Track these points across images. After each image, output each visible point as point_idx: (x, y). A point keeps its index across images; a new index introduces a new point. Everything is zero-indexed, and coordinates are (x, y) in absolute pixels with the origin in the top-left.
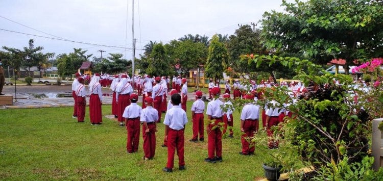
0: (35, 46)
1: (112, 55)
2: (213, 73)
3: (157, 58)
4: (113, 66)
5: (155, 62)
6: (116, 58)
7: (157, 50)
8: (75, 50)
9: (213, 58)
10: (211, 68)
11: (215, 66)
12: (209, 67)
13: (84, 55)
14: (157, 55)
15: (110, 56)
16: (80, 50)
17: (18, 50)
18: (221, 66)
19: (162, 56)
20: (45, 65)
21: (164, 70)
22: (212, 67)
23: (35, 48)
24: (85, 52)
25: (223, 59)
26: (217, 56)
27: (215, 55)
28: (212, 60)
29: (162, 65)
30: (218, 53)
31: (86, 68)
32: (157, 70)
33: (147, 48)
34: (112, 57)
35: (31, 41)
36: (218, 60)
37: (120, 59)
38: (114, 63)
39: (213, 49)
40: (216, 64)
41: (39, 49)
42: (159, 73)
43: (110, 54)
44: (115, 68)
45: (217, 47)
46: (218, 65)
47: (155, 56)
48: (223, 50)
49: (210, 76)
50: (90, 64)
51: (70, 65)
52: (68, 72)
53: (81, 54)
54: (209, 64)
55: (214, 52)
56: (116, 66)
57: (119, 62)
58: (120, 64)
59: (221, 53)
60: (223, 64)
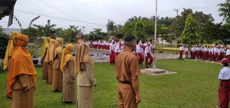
0: (51, 24)
1: (96, 29)
2: (189, 40)
3: (138, 30)
4: (97, 36)
5: (137, 33)
6: (98, 31)
8: (71, 26)
9: (189, 30)
10: (187, 37)
11: (191, 36)
12: (186, 36)
13: (76, 29)
14: (138, 28)
15: (94, 30)
16: (74, 26)
17: (42, 26)
18: (195, 35)
19: (141, 29)
21: (142, 38)
22: (189, 36)
23: (51, 25)
24: (77, 27)
25: (196, 30)
27: (191, 28)
28: (188, 31)
29: (142, 35)
30: (193, 26)
31: (79, 37)
32: (139, 38)
34: (96, 30)
35: (49, 21)
36: (193, 31)
38: (97, 34)
39: (189, 24)
40: (191, 34)
41: (53, 25)
43: (94, 29)
44: (98, 37)
45: (192, 23)
46: (193, 35)
48: (196, 24)
49: (187, 42)
50: (82, 35)
51: (73, 35)
52: (72, 40)
53: (75, 29)
54: (185, 34)
55: (190, 26)
56: (98, 36)
57: (100, 34)
58: (101, 35)
59: (194, 26)
60: (196, 34)
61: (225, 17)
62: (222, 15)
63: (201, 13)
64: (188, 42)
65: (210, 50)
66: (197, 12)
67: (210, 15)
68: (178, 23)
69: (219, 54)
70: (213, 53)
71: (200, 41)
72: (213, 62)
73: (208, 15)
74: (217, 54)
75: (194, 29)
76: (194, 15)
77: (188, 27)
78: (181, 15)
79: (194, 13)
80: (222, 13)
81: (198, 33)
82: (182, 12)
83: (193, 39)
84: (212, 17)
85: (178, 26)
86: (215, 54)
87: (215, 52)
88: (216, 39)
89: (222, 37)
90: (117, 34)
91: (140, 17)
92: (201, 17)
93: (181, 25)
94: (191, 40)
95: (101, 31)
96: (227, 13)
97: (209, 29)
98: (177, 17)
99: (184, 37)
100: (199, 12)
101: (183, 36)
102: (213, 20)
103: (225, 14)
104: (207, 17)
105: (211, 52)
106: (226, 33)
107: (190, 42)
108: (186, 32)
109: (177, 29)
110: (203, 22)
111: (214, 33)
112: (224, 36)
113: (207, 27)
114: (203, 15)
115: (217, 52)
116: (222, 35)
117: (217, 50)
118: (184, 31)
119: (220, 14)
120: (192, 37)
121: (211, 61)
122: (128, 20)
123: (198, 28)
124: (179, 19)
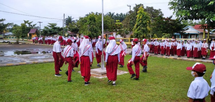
1: (50, 24)
2: (141, 34)
3: (91, 25)
4: (51, 31)
5: (90, 28)
6: (53, 26)
7: (90, 20)
8: (25, 21)
10: (139, 31)
11: (142, 30)
12: (138, 30)
13: (31, 24)
14: (91, 23)
15: (49, 25)
16: (28, 21)
18: (146, 29)
19: (94, 23)
20: (4, 31)
21: (95, 33)
22: (140, 30)
24: (32, 22)
25: (147, 24)
26: (144, 22)
27: (142, 21)
28: (140, 25)
29: (95, 29)
31: (33, 33)
32: (92, 33)
33: (66, 20)
34: (50, 25)
36: (145, 25)
37: (55, 26)
38: (51, 29)
39: (141, 17)
40: (143, 28)
41: (2, 20)
42: (93, 35)
43: (49, 23)
45: (143, 16)
46: (145, 29)
47: (90, 23)
48: (147, 18)
49: (138, 36)
50: (36, 30)
51: (24, 31)
52: (23, 35)
53: (29, 24)
54: (137, 28)
55: (142, 19)
56: (53, 31)
57: (55, 28)
58: (56, 30)
59: (146, 20)
60: (148, 27)
61: (175, 10)
62: (172, 8)
63: (152, 8)
64: (140, 36)
65: (162, 44)
66: (148, 7)
67: (160, 10)
68: (131, 18)
69: (170, 48)
70: (164, 47)
71: (151, 35)
72: (164, 57)
73: (158, 10)
74: (168, 48)
75: (145, 22)
76: (145, 10)
77: (139, 21)
78: (133, 10)
79: (145, 8)
80: (172, 7)
81: (150, 27)
82: (134, 7)
83: (144, 33)
84: (161, 12)
85: (131, 21)
86: (166, 48)
87: (167, 46)
88: (167, 33)
89: (172, 30)
90: (72, 29)
91: (97, 13)
92: (151, 12)
93: (133, 20)
94: (143, 34)
95: (56, 26)
96: (177, 7)
97: (160, 23)
98: (129, 12)
99: (136, 32)
100: (150, 7)
101: (135, 30)
102: (163, 15)
103: (175, 8)
104: (157, 12)
105: (163, 46)
106: (176, 26)
107: (142, 36)
108: (137, 26)
109: (130, 23)
110: (153, 17)
111: (165, 26)
112: (174, 30)
113: (158, 20)
114: (154, 10)
115: (168, 46)
116: (172, 28)
117: (169, 44)
118: (136, 25)
119: (170, 8)
120: (144, 31)
121: (163, 55)
122: (86, 15)
123: (149, 21)
124: (131, 14)
